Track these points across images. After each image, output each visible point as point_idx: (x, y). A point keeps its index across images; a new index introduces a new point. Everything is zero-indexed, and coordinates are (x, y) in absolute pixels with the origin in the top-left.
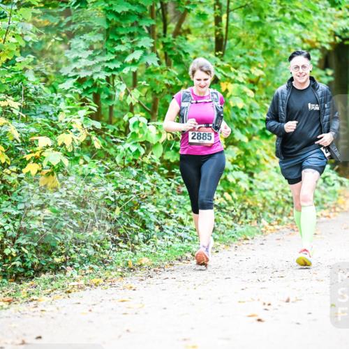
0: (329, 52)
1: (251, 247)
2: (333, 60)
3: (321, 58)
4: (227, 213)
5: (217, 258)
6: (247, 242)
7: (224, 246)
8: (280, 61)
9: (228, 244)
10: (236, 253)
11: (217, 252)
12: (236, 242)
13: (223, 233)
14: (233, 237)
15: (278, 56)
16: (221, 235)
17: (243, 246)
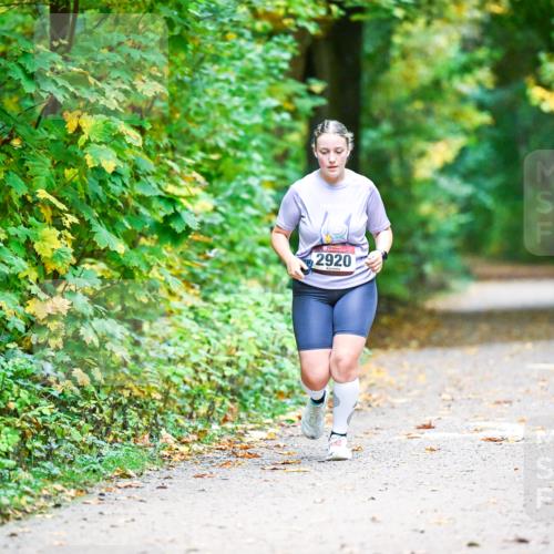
0: (315, 39)
1: (137, 494)
2: (325, 59)
3: (297, 53)
4: (80, 415)
5: (59, 520)
6: (127, 482)
7: (72, 492)
8: (202, 60)
9: (83, 489)
10: (100, 508)
11: (57, 506)
12: (102, 483)
13: (71, 462)
14: (94, 471)
15: (197, 49)
16: (67, 468)
17: (119, 491)
